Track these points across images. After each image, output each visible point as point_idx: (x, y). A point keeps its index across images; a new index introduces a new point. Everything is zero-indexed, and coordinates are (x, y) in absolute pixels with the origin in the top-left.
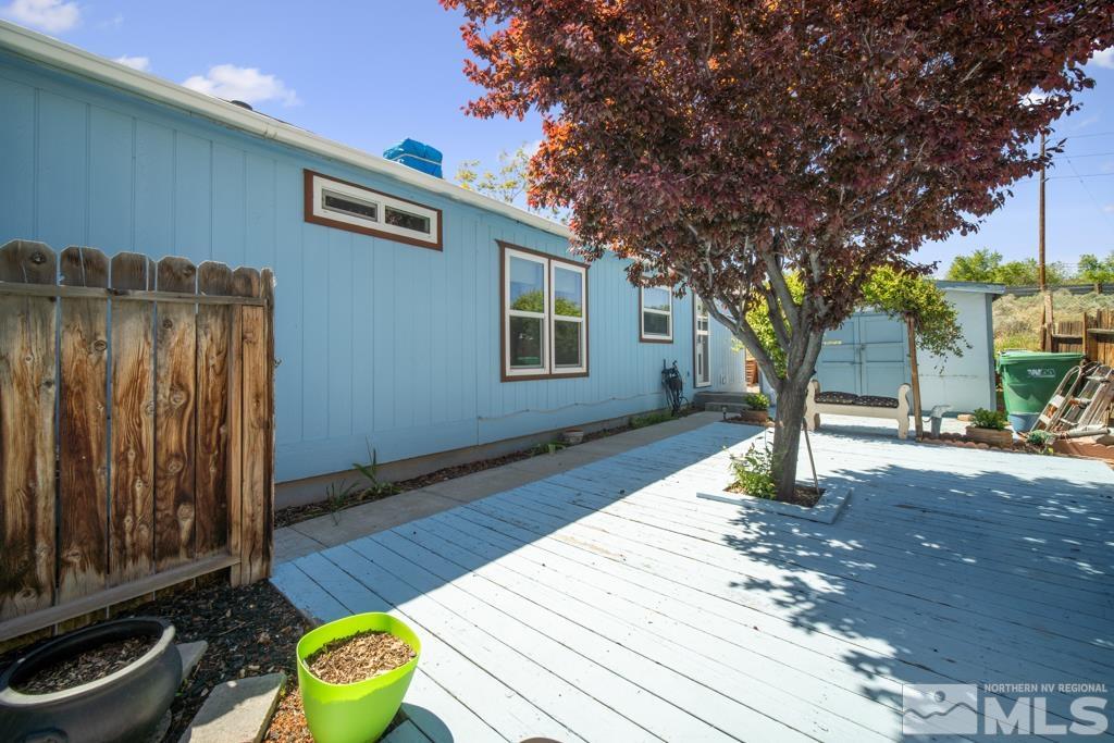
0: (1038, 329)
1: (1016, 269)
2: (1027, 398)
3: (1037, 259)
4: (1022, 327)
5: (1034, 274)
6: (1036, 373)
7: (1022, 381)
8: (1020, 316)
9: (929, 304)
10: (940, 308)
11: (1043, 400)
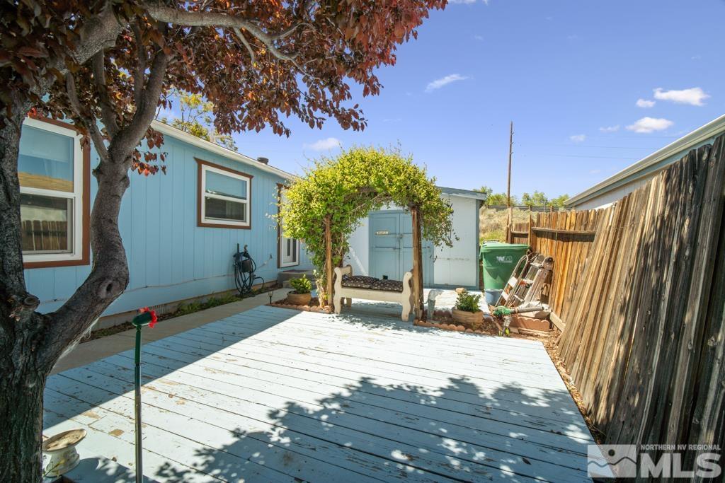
0: (505, 228)
1: (498, 198)
2: (495, 279)
3: (507, 193)
4: (498, 226)
5: (505, 201)
6: (501, 259)
7: (493, 266)
8: (496, 220)
9: (428, 199)
10: (436, 204)
11: (505, 279)
